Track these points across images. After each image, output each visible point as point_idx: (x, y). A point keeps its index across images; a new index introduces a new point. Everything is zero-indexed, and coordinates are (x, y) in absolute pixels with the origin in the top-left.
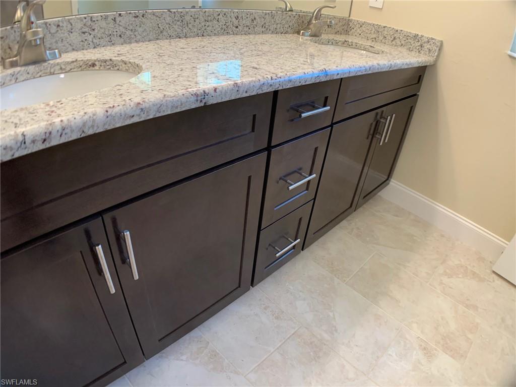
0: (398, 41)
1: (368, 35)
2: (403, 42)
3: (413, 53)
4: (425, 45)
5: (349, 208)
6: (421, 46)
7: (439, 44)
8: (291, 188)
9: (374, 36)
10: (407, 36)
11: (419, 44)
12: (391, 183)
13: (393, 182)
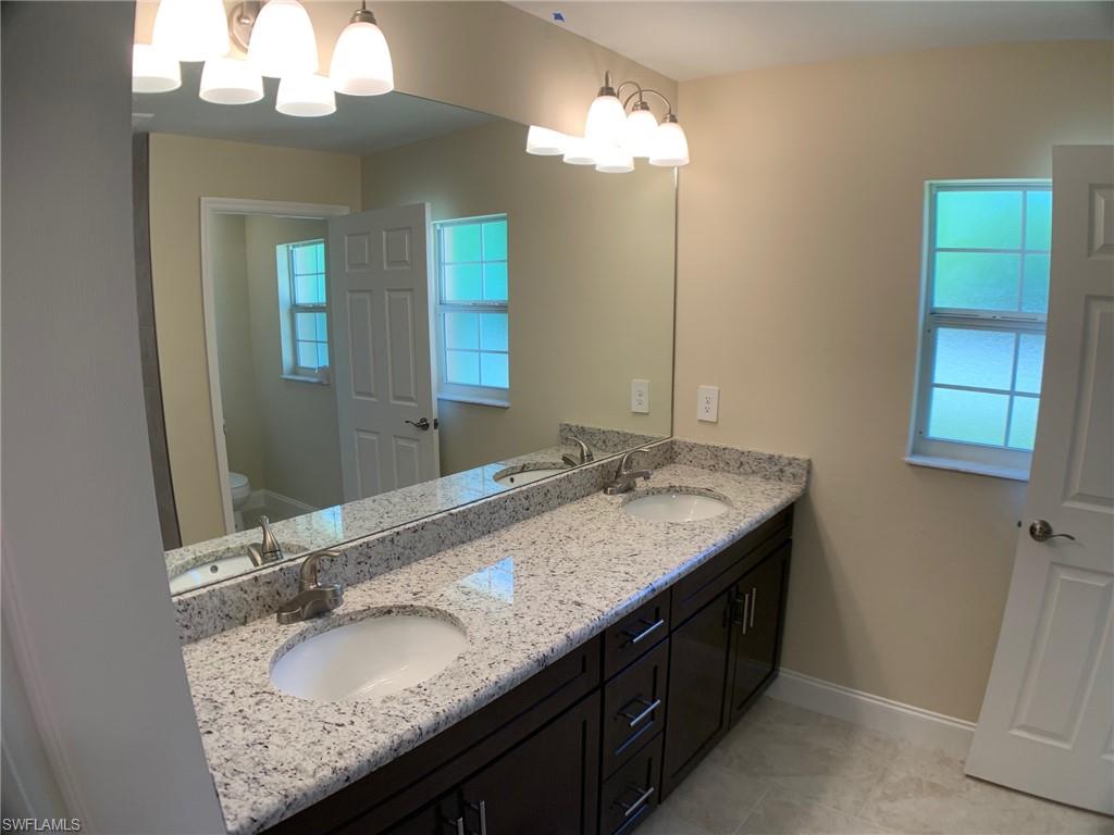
0: (746, 466)
1: (704, 462)
2: (754, 468)
3: (772, 481)
4: (786, 468)
5: (718, 730)
6: (781, 471)
7: (805, 465)
8: (632, 724)
9: (712, 463)
10: (759, 459)
11: (777, 468)
12: (781, 674)
13: (785, 673)
